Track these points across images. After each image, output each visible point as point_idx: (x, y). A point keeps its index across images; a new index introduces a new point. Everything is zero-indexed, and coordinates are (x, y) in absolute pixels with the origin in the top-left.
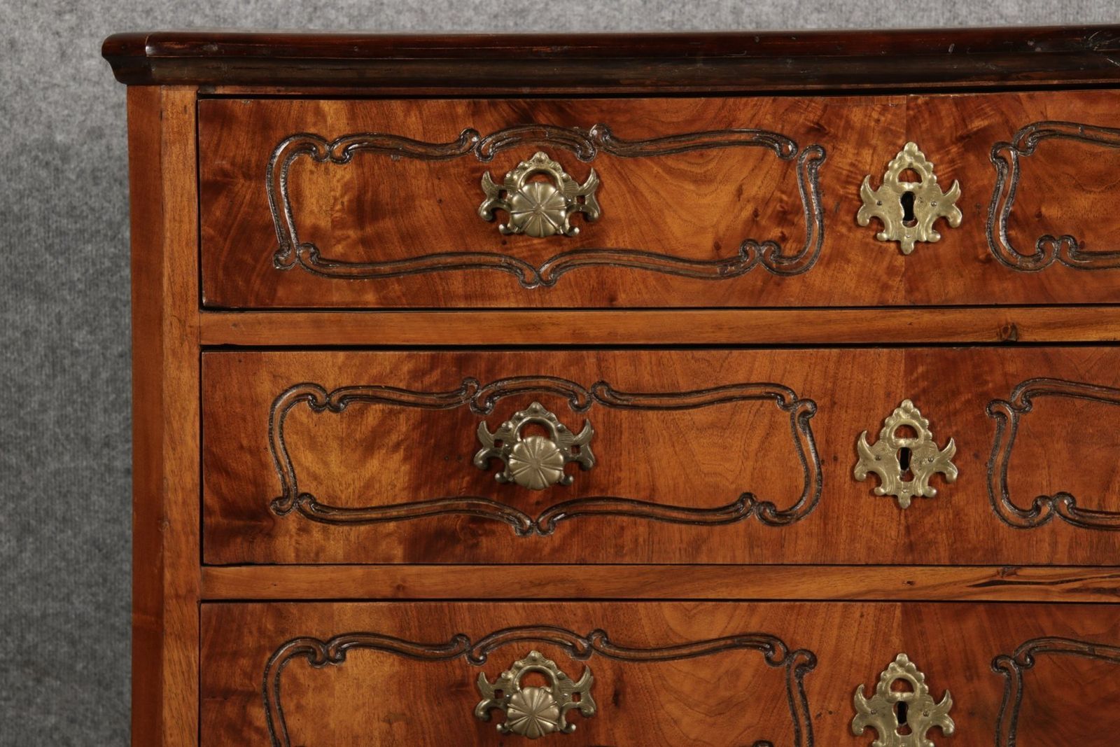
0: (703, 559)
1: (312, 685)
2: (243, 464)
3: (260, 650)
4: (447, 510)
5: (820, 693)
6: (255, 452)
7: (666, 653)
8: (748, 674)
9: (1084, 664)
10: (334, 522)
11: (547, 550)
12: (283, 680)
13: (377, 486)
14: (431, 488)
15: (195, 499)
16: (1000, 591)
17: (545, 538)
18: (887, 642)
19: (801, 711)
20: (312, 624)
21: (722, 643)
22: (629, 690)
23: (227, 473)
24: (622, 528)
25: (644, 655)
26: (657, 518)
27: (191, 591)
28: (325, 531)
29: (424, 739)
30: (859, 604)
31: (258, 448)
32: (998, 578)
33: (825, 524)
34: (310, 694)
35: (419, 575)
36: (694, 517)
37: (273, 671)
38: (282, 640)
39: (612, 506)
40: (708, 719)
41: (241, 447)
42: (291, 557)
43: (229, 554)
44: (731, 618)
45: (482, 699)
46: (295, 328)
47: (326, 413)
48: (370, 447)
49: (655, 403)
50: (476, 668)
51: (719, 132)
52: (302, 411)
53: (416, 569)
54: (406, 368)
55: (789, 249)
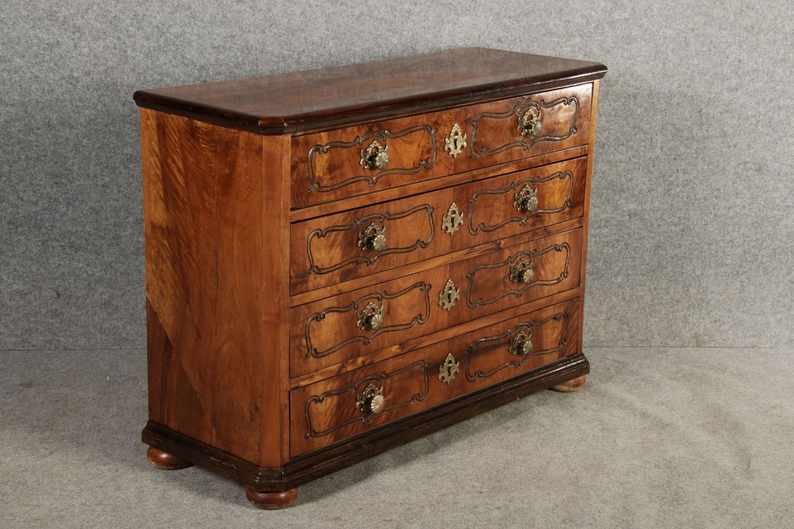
0: (408, 263)
1: (317, 328)
2: (300, 260)
3: (304, 320)
4: (350, 263)
5: (432, 296)
6: (303, 255)
7: (399, 294)
8: (417, 295)
9: (484, 271)
10: (322, 273)
11: (373, 270)
12: (310, 328)
13: (333, 259)
14: (346, 257)
15: (288, 275)
16: (469, 255)
17: (373, 266)
18: (447, 277)
19: (428, 303)
20: (317, 308)
21: (411, 287)
22: (391, 308)
23: (296, 264)
24: (391, 258)
25: (394, 296)
26: (398, 253)
27: (287, 306)
28: (320, 277)
29: (344, 337)
30: (441, 267)
32: (469, 252)
33: (434, 245)
34: (317, 331)
35: (344, 286)
36: (407, 250)
37: (308, 326)
38: (310, 316)
39: (388, 252)
40: (408, 312)
41: (300, 254)
42: (312, 288)
43: (296, 291)
44: (413, 279)
45: (358, 320)
46: (315, 211)
47: (321, 238)
48: (332, 246)
49: (399, 216)
50: (356, 311)
51: (415, 127)
52: (315, 239)
53: (342, 284)
54: (342, 218)
55: (430, 161)
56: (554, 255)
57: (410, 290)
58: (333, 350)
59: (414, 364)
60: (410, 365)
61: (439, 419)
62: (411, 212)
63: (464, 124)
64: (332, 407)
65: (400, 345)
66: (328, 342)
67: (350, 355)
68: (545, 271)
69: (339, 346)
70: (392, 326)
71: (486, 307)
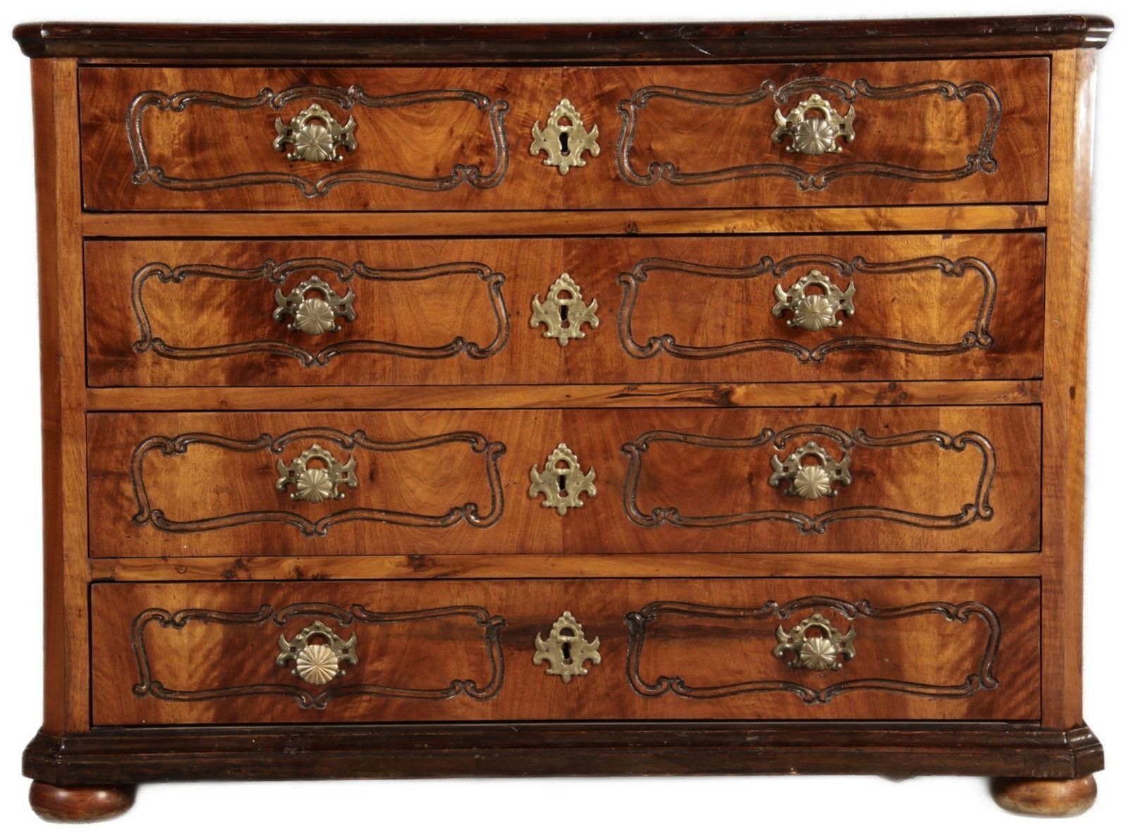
0: (430, 382)
1: (164, 468)
2: (114, 318)
3: (128, 445)
4: (255, 350)
5: (508, 471)
6: (122, 310)
7: (405, 446)
8: (460, 459)
9: (680, 448)
10: (177, 358)
11: (323, 377)
12: (144, 465)
13: (206, 333)
14: (244, 335)
15: (81, 343)
16: (626, 400)
17: (322, 369)
18: (552, 436)
19: (495, 483)
20: (163, 427)
21: (443, 438)
22: (380, 470)
23: (103, 325)
24: (375, 361)
25: (391, 447)
26: (398, 354)
27: (80, 405)
28: (171, 364)
29: (241, 504)
30: (534, 411)
31: (124, 307)
32: (625, 392)
33: (511, 358)
34: (163, 474)
35: (236, 394)
36: (424, 353)
37: (138, 459)
38: (143, 438)
39: (367, 347)
40: (434, 489)
41: (113, 307)
42: (148, 382)
43: (105, 379)
44: (448, 422)
45: (280, 476)
46: (149, 224)
47: (171, 283)
48: (201, 306)
49: (396, 275)
50: (276, 456)
51: (438, 91)
52: (154, 282)
53: (233, 390)
54: (225, 252)
55: (485, 171)
56: (932, 453)
57: (438, 443)
58: (212, 524)
59: (453, 610)
60: (445, 608)
61: (521, 750)
62: (432, 272)
63: (594, 104)
64: (209, 645)
65: (411, 557)
66: (194, 504)
67: (260, 546)
68: (900, 486)
69: (229, 521)
70: (387, 512)
71: (692, 533)
